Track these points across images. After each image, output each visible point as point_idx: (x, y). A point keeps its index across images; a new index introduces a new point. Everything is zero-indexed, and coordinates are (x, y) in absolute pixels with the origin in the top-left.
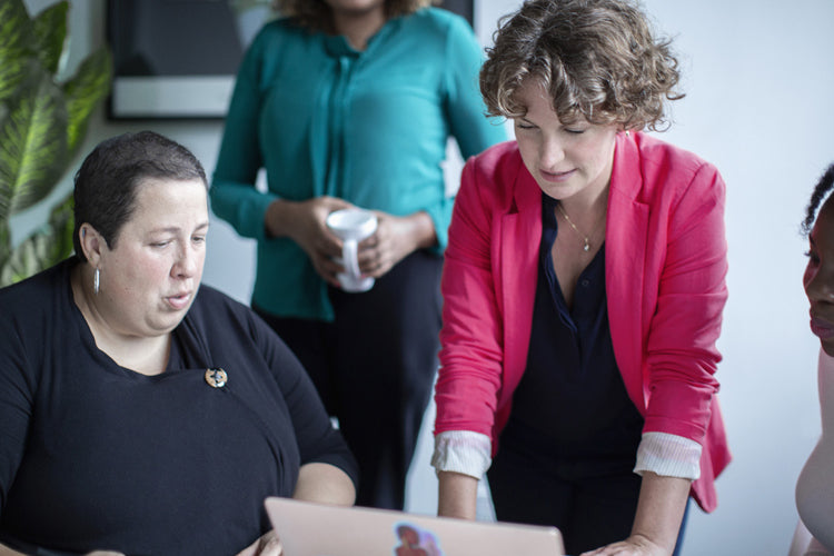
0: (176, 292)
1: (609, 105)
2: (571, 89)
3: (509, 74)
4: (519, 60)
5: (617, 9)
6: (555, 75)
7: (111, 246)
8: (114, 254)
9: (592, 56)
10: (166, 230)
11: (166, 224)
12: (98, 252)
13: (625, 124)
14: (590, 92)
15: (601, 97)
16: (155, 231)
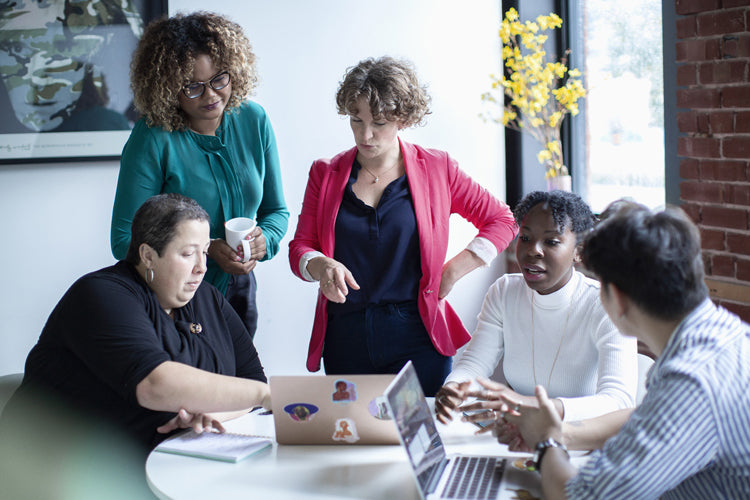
0: (194, 281)
1: (397, 112)
2: (381, 103)
3: (351, 94)
4: (356, 88)
5: (403, 69)
6: (373, 97)
7: (160, 255)
8: (162, 260)
9: (391, 88)
10: (192, 245)
11: (193, 242)
12: (150, 259)
13: (403, 123)
14: (388, 105)
15: (394, 107)
16: (186, 246)
